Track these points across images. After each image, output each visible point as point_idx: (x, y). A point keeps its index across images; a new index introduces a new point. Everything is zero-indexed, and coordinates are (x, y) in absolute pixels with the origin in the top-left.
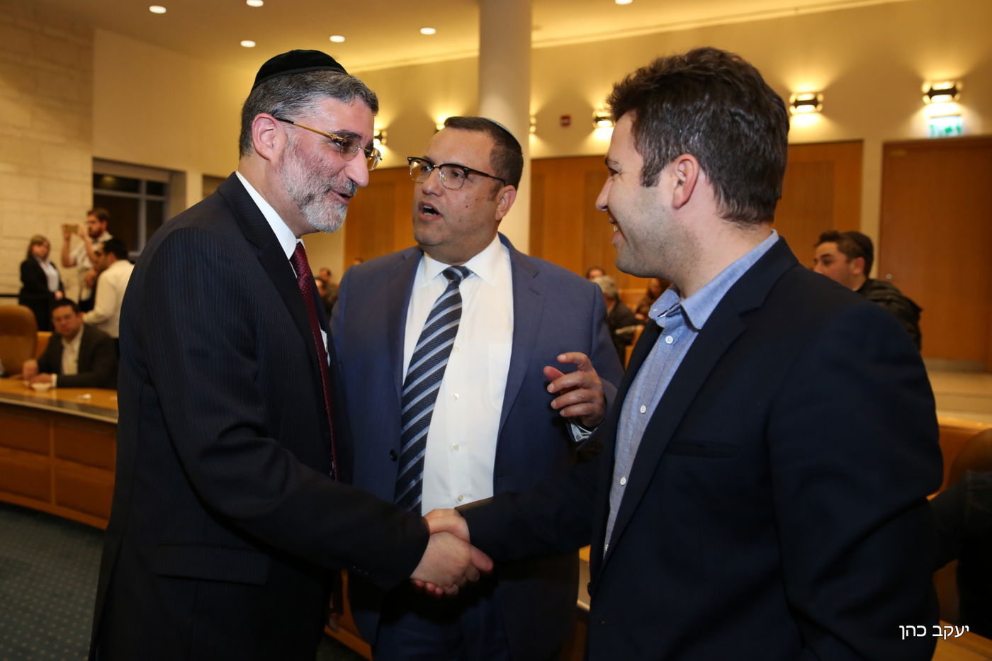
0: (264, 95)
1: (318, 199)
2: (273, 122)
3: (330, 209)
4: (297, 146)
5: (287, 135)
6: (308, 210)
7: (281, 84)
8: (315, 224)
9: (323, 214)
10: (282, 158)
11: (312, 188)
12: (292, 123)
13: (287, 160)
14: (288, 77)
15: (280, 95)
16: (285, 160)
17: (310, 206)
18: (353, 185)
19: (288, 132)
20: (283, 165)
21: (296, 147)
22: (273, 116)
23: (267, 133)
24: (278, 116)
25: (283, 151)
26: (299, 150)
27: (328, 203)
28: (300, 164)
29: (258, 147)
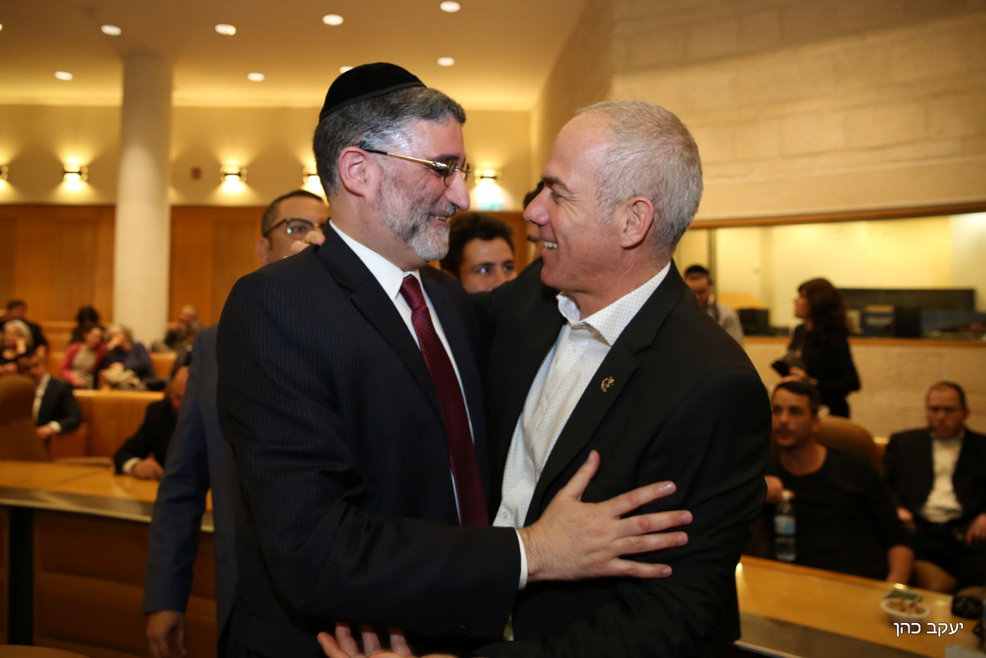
0: (344, 125)
1: (422, 229)
2: (362, 155)
3: (436, 237)
4: (396, 177)
5: (381, 168)
6: (415, 242)
7: (363, 110)
8: (426, 255)
9: (432, 243)
10: (379, 192)
11: (414, 219)
12: (385, 154)
13: (386, 194)
14: (368, 101)
15: (365, 123)
16: (383, 195)
17: (416, 238)
18: (455, 209)
19: (383, 165)
20: (381, 200)
21: (394, 179)
22: (361, 147)
23: (356, 166)
24: (367, 148)
25: (380, 185)
26: (398, 182)
27: (432, 230)
28: (400, 196)
29: (349, 183)
